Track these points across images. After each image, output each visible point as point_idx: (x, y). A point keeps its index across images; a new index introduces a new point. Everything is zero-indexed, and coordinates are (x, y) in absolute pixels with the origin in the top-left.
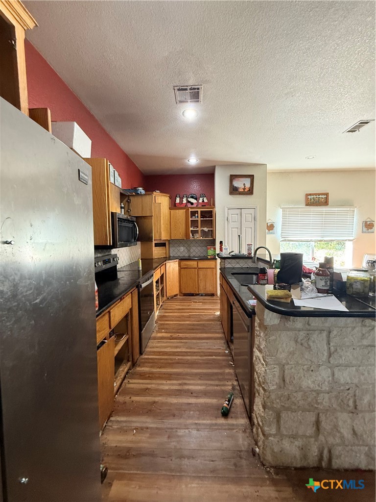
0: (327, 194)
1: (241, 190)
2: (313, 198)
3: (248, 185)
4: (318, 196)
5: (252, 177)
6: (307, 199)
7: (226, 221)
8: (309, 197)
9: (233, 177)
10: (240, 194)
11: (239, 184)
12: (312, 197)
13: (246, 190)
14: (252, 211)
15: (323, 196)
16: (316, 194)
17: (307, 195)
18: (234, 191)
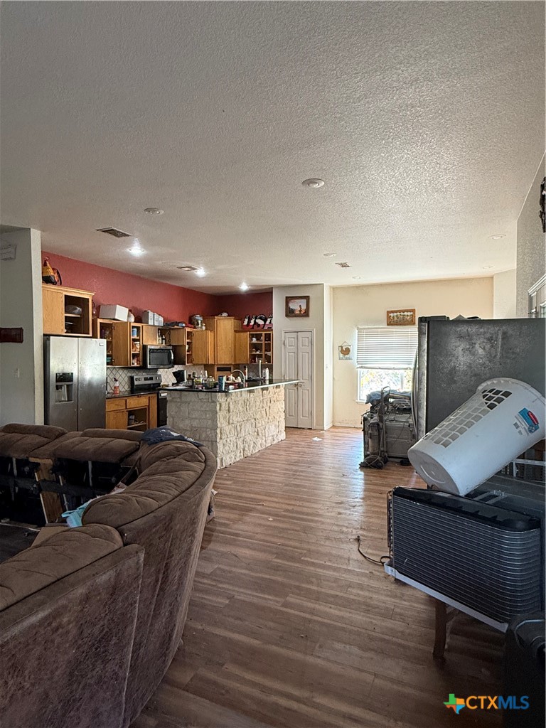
0: (413, 311)
1: (297, 312)
2: (397, 316)
3: (304, 307)
4: (402, 313)
5: (307, 298)
6: (389, 317)
7: (283, 346)
8: (392, 315)
9: (288, 299)
10: (295, 316)
11: (294, 305)
12: (395, 314)
13: (302, 312)
14: (309, 335)
15: (409, 314)
16: (400, 311)
17: (389, 312)
18: (290, 313)
